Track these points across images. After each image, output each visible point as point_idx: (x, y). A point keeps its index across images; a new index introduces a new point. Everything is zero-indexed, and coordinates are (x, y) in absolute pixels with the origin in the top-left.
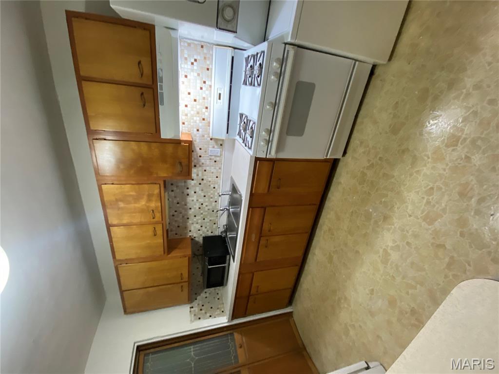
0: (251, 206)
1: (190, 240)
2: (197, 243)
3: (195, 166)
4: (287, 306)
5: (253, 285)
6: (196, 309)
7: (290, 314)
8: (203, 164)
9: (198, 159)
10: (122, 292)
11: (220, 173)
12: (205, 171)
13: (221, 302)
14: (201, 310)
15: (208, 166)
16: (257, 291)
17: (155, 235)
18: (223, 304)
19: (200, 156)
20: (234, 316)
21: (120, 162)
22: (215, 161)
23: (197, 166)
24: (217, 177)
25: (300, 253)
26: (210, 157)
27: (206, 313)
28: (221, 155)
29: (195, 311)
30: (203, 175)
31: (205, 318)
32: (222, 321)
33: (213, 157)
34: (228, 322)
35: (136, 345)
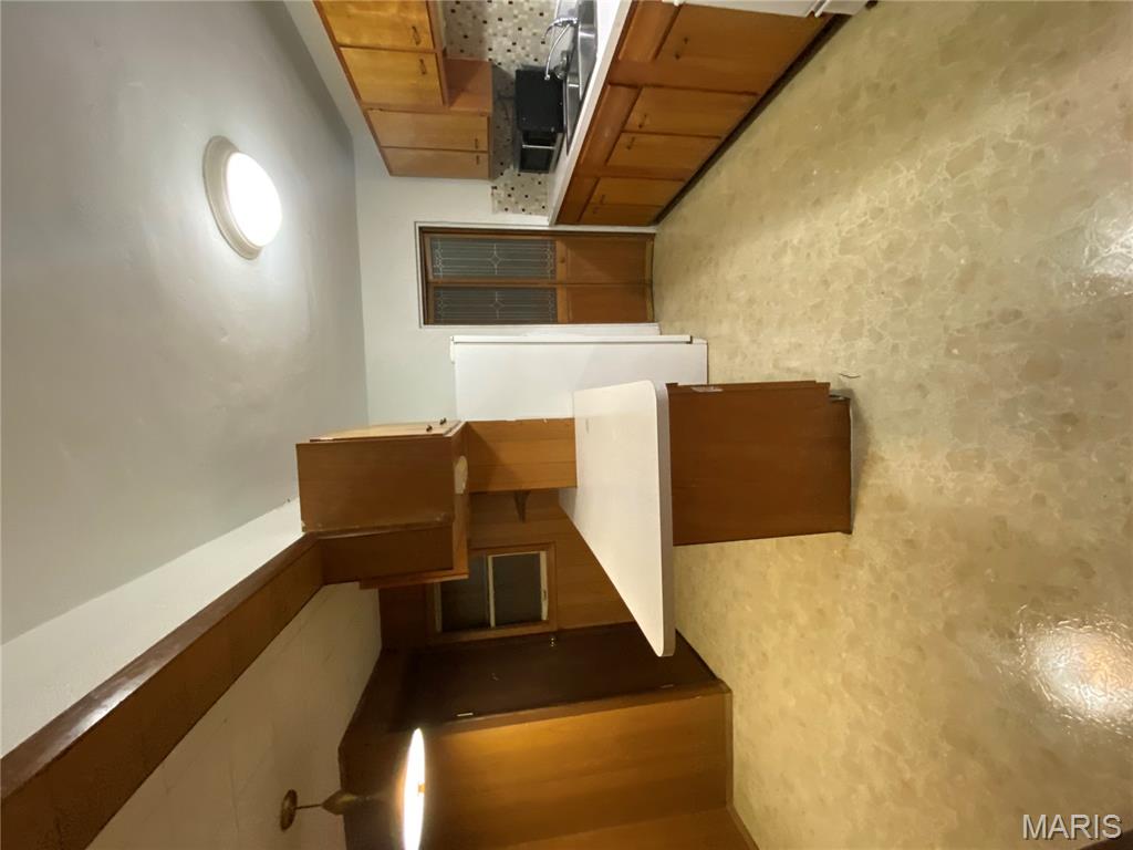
0: (611, 82)
4: (648, 226)
5: (596, 194)
6: (501, 192)
7: (652, 236)
10: (381, 148)
13: (543, 190)
14: (509, 196)
16: (601, 201)
17: (424, 73)
18: (546, 194)
20: (561, 218)
25: (694, 167)
27: (517, 203)
29: (499, 195)
31: (515, 212)
32: (541, 222)
34: (550, 225)
35: (418, 225)
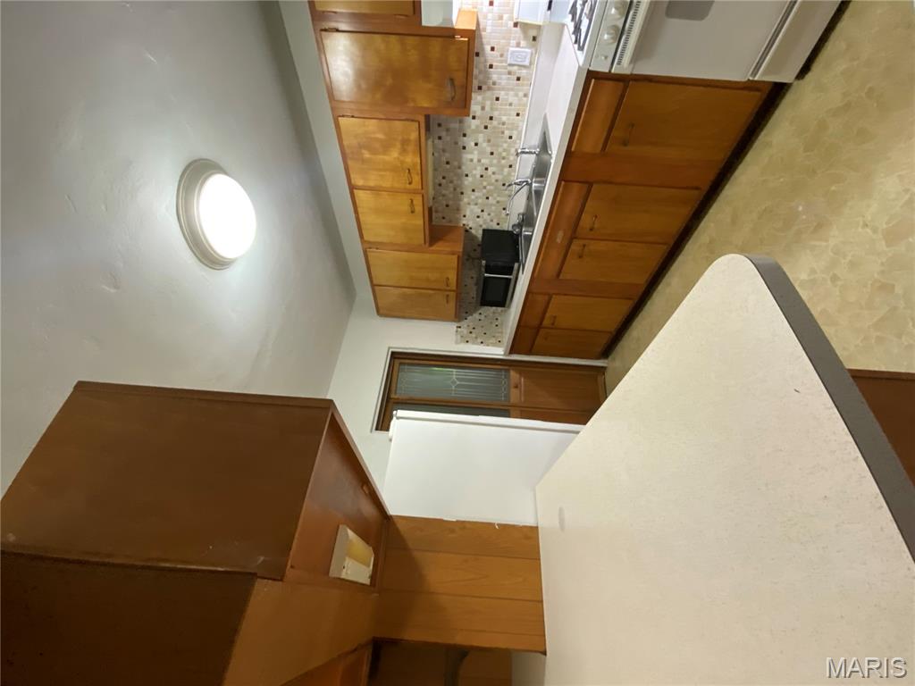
0: (563, 177)
1: (462, 232)
2: (474, 238)
3: (480, 88)
4: (598, 358)
5: (548, 315)
6: (464, 331)
7: (602, 370)
8: (494, 83)
9: (486, 72)
10: (373, 286)
11: (525, 105)
12: (497, 99)
14: (471, 333)
15: (503, 89)
16: (553, 324)
17: (413, 212)
18: (502, 333)
19: (491, 66)
20: (513, 349)
21: (361, 75)
22: (518, 79)
23: (484, 87)
24: (518, 115)
25: (642, 280)
26: (510, 68)
27: (476, 338)
28: (531, 63)
30: (492, 109)
31: (473, 343)
32: (498, 352)
33: (516, 68)
34: (504, 355)
35: (391, 350)
